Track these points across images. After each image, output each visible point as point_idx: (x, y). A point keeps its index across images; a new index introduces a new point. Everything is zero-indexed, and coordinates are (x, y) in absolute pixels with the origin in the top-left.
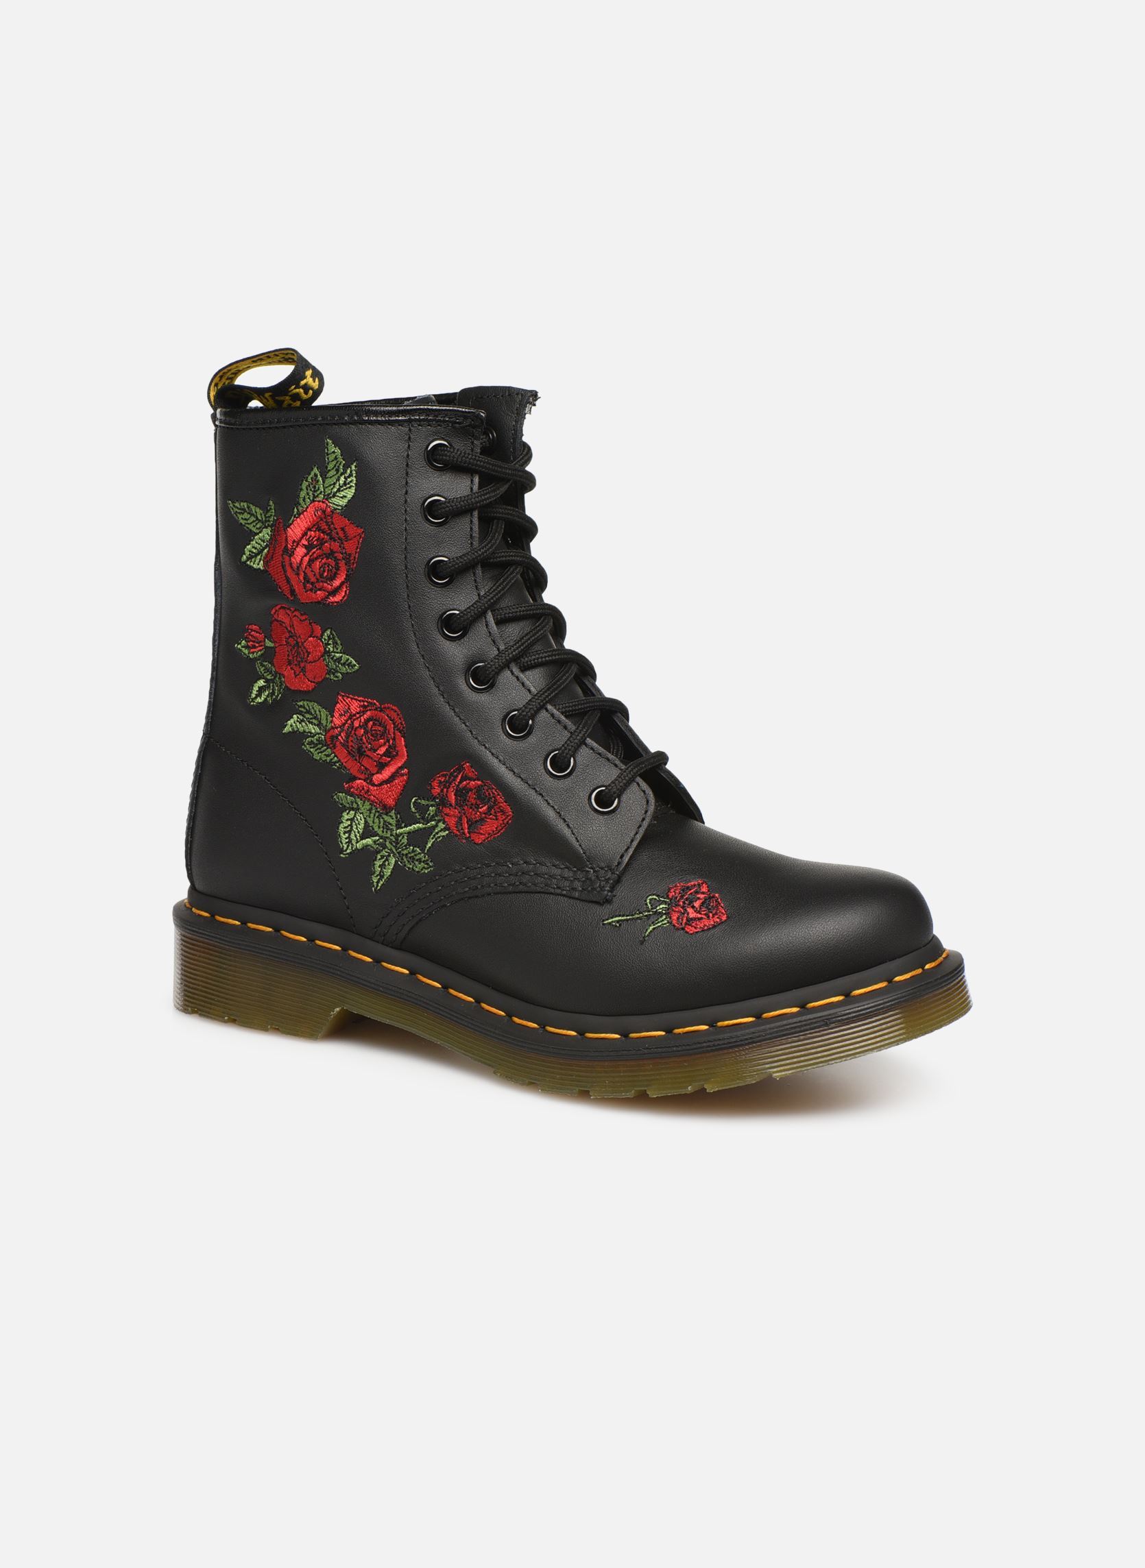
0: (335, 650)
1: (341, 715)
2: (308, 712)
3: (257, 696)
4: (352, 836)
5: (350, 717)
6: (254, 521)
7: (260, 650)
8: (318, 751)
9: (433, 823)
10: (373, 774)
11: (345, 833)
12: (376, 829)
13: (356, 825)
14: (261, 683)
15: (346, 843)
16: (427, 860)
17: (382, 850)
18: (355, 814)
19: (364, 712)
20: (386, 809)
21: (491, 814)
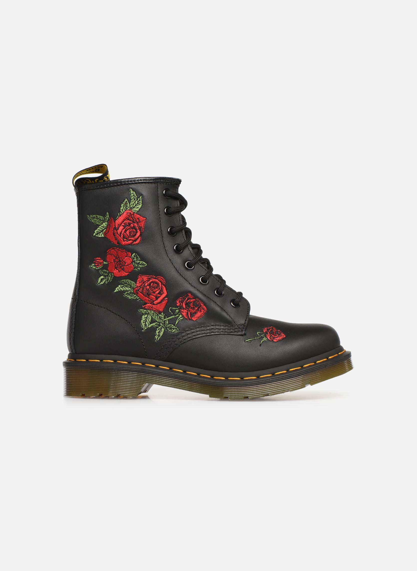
0: (137, 260)
1: (140, 282)
2: (126, 283)
3: (100, 282)
4: (147, 323)
5: (144, 283)
6: (99, 221)
7: (101, 266)
8: (130, 296)
9: (178, 315)
10: (154, 301)
11: (143, 323)
12: (156, 319)
13: (148, 319)
14: (102, 277)
15: (144, 326)
16: (176, 328)
17: (159, 327)
18: (147, 316)
19: (149, 280)
20: (160, 313)
21: (199, 310)
